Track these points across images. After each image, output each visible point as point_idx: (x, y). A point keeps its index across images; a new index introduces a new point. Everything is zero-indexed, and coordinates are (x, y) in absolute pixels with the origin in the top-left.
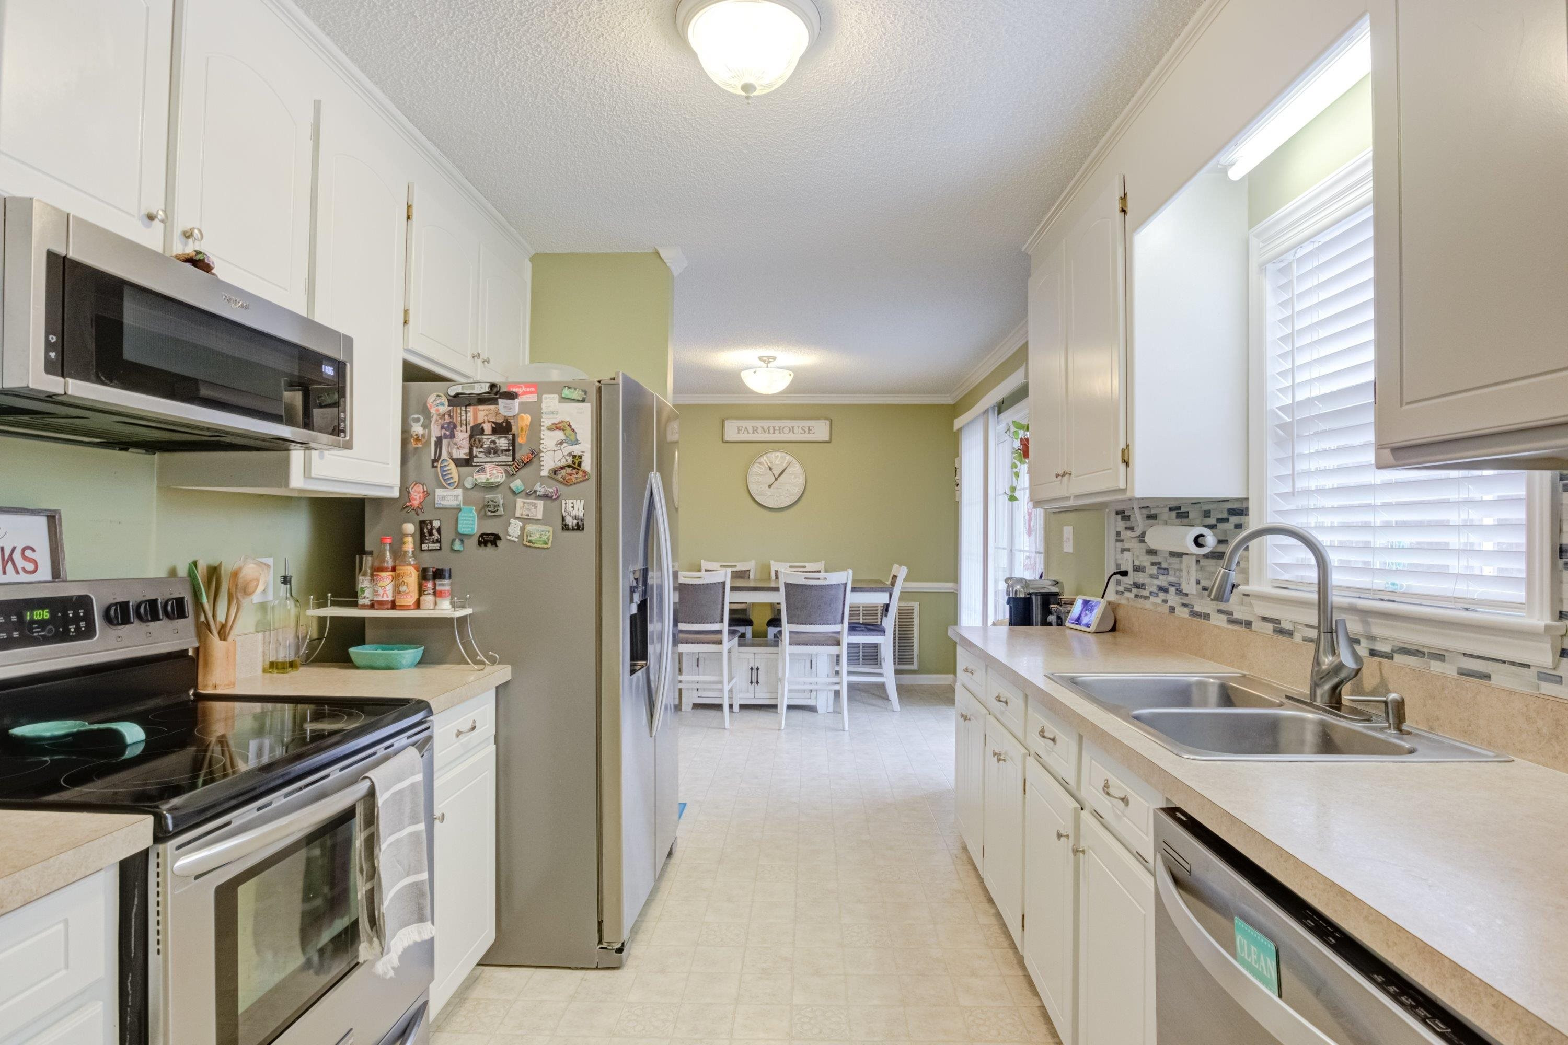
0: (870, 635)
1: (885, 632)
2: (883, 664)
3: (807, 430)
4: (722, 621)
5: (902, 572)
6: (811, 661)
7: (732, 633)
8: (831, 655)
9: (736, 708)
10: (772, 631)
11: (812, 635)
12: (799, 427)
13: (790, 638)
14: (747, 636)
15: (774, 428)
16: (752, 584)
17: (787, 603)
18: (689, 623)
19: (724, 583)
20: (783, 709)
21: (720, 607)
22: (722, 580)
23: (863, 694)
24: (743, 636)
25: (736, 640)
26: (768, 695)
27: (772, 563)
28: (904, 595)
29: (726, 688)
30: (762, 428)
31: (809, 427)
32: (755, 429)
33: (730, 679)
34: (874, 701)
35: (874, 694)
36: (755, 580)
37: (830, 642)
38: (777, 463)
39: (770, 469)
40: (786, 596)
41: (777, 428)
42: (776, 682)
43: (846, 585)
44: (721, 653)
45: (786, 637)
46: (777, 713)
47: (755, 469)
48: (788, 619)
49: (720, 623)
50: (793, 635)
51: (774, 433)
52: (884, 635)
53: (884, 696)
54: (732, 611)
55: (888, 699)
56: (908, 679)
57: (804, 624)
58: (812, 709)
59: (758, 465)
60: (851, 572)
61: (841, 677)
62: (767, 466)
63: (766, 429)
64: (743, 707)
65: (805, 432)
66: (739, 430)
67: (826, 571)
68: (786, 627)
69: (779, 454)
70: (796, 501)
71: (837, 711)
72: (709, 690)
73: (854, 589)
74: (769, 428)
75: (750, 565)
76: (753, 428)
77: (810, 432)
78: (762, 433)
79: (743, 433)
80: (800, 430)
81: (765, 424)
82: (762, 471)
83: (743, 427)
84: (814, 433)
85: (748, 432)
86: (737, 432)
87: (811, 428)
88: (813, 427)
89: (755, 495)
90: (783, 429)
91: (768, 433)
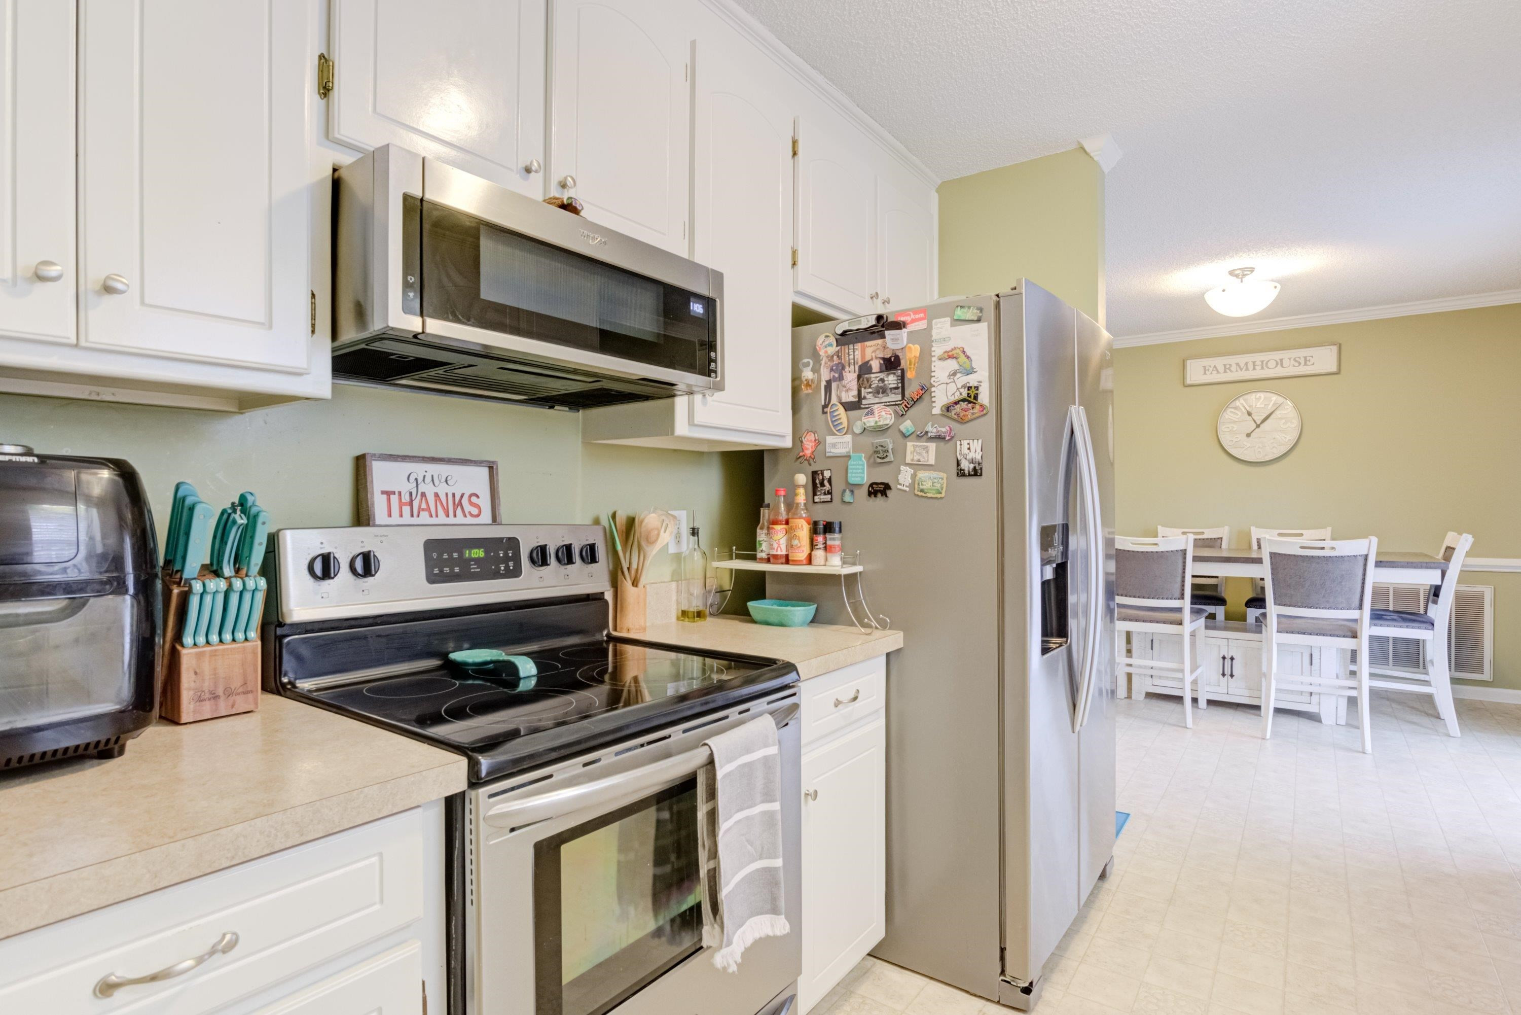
0: (1407, 627)
1: (1433, 625)
2: (1430, 669)
3: (1302, 361)
4: (1182, 597)
5: (1463, 543)
6: (1311, 655)
7: (1195, 612)
8: (1343, 651)
9: (1202, 703)
10: (1253, 614)
11: (1312, 621)
12: (1290, 359)
13: (1278, 623)
14: (1218, 617)
15: (1254, 363)
16: (1225, 554)
17: (1273, 579)
18: (1139, 597)
19: (1184, 552)
20: (1268, 712)
21: (1179, 579)
22: (1183, 548)
23: (1394, 705)
24: (1212, 616)
25: (1202, 621)
26: (1247, 693)
27: (1253, 529)
28: (1466, 575)
29: (1188, 678)
30: (1237, 364)
31: (1305, 358)
32: (1228, 366)
33: (1194, 668)
34: (1415, 718)
35: (1413, 708)
36: (1229, 549)
37: (1341, 633)
38: (1258, 406)
39: (1249, 414)
40: (1272, 569)
41: (1258, 363)
42: (1259, 677)
43: (1366, 558)
44: (1181, 636)
45: (1272, 621)
46: (1260, 716)
47: (1229, 415)
48: (1275, 599)
49: (1179, 599)
50: (1283, 620)
51: (1254, 369)
52: (1433, 629)
53: (1430, 712)
54: (1195, 587)
55: (1438, 717)
56: (1473, 693)
57: (1299, 607)
58: (1314, 717)
59: (1233, 410)
60: (1374, 540)
61: (1360, 681)
62: (1245, 411)
63: (1242, 367)
64: (1210, 702)
65: (1300, 364)
66: (1205, 370)
67: (1333, 539)
68: (1272, 609)
69: (1262, 395)
70: (1288, 452)
71: (1353, 724)
72: (1167, 678)
73: (1379, 564)
74: (1246, 364)
75: (1223, 532)
76: (1225, 365)
77: (1308, 363)
78: (1237, 371)
79: (1211, 373)
80: (1292, 362)
81: (1242, 359)
82: (1238, 417)
83: (1210, 366)
84: (1313, 364)
85: (1218, 372)
86: (1202, 372)
87: (1308, 358)
88: (1312, 357)
89: (1228, 447)
90: (1267, 363)
91: (1246, 371)
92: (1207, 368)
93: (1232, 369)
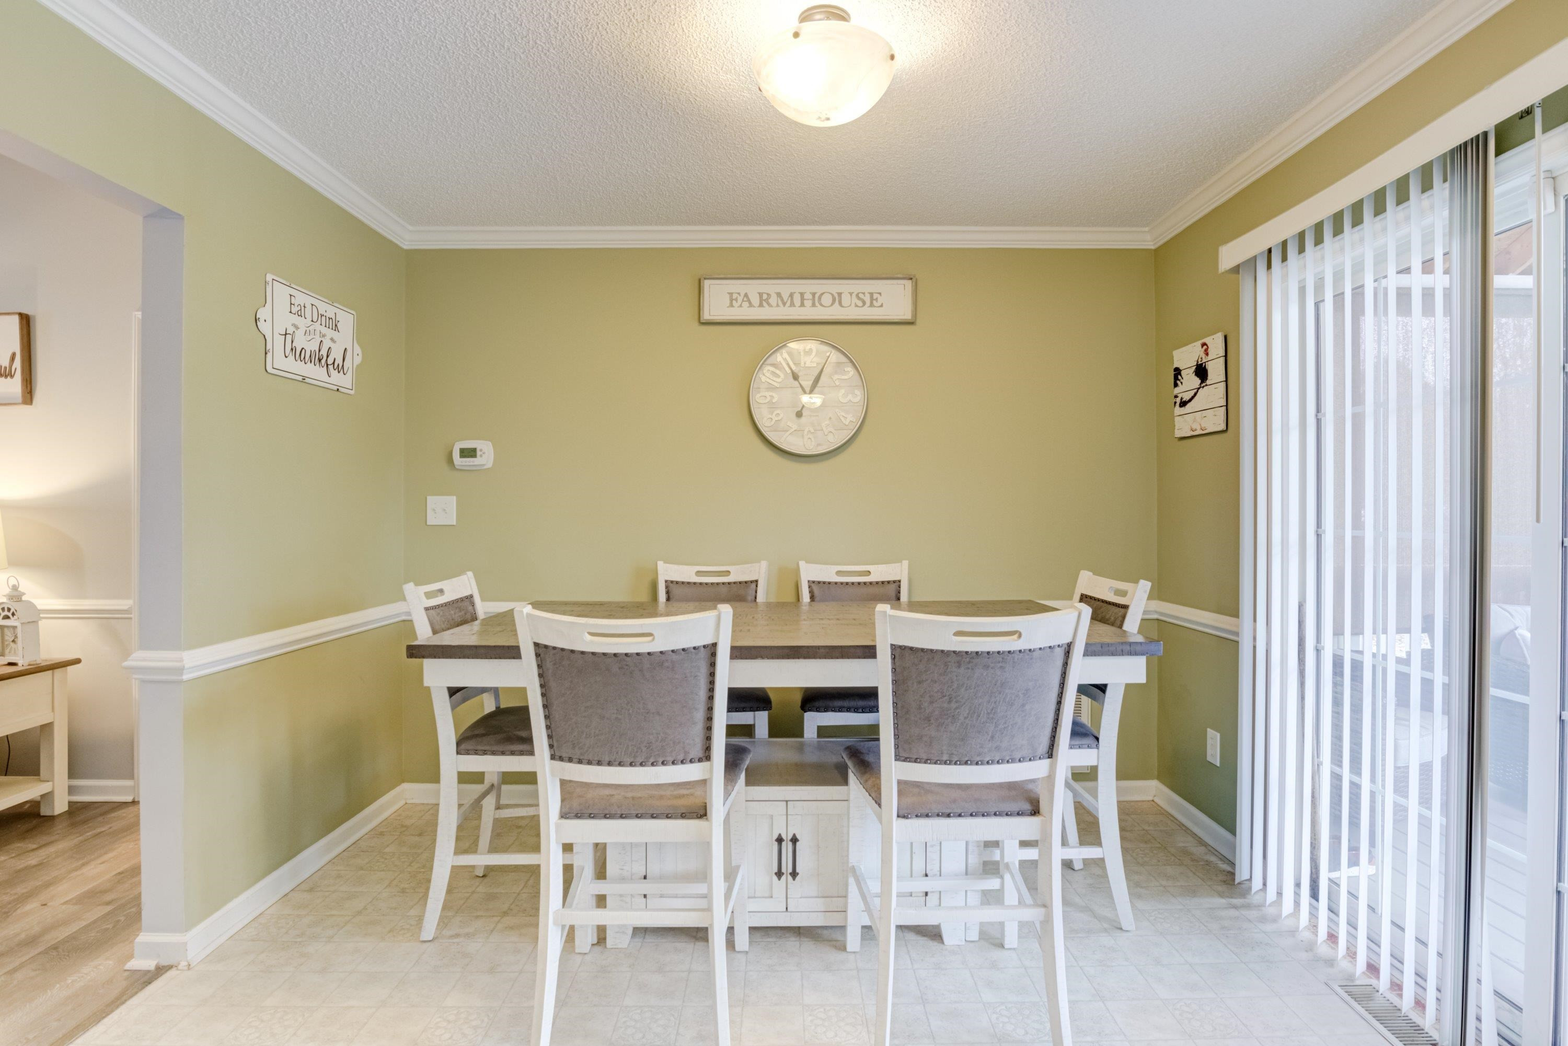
3: (867, 299)
9: (744, 936)
12: (851, 294)
15: (802, 294)
26: (820, 904)
27: (802, 563)
30: (779, 295)
31: (871, 294)
32: (765, 296)
36: (770, 606)
38: (805, 361)
39: (795, 377)
41: (808, 296)
47: (766, 375)
51: (802, 305)
58: (930, 931)
59: (772, 369)
62: (789, 371)
63: (785, 299)
65: (864, 303)
66: (731, 300)
69: (808, 348)
70: (847, 441)
74: (791, 295)
75: (757, 574)
76: (761, 295)
77: (874, 302)
78: (778, 305)
79: (741, 306)
80: (855, 300)
81: (786, 287)
82: (779, 380)
83: (739, 294)
84: (882, 306)
85: (751, 305)
86: (728, 303)
87: (875, 296)
88: (880, 294)
89: (764, 428)
90: (820, 298)
91: (791, 306)
92: (735, 296)
93: (770, 301)
